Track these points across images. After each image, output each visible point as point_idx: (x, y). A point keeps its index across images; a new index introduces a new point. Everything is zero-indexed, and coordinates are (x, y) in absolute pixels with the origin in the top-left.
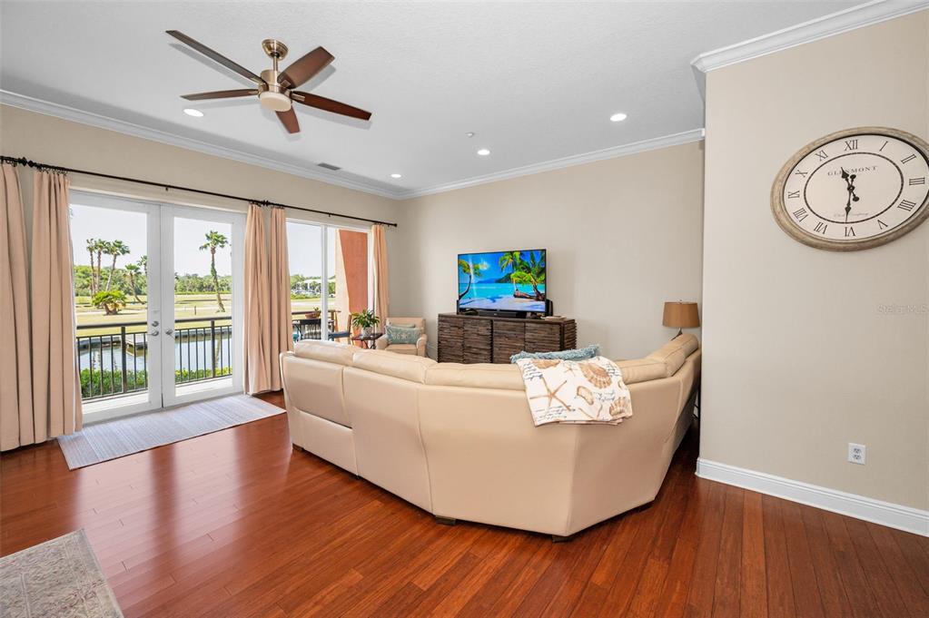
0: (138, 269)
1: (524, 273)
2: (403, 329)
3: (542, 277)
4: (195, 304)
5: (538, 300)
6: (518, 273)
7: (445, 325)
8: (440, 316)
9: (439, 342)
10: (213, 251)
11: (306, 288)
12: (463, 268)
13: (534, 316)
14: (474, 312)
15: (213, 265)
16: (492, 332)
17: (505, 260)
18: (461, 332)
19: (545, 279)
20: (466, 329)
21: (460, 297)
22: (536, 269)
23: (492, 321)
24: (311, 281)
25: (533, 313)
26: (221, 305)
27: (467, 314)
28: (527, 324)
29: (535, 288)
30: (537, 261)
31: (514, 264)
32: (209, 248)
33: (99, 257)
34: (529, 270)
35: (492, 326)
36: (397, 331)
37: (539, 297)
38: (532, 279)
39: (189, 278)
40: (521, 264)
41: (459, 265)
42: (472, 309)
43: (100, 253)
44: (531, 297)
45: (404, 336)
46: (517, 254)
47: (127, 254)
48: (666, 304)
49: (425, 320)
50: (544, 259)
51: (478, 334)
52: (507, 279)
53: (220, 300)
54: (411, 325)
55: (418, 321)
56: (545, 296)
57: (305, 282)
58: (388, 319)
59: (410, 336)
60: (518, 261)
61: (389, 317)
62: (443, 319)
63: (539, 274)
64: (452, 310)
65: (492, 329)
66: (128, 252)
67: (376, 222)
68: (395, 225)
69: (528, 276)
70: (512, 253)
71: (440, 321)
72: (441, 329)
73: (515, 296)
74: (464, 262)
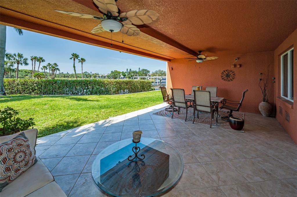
0: (47, 67)
10: (74, 60)
11: (99, 77)
15: (74, 64)
24: (101, 75)
32: (73, 59)
33: (35, 62)
43: (35, 61)
47: (44, 62)
57: (99, 75)
66: (44, 61)
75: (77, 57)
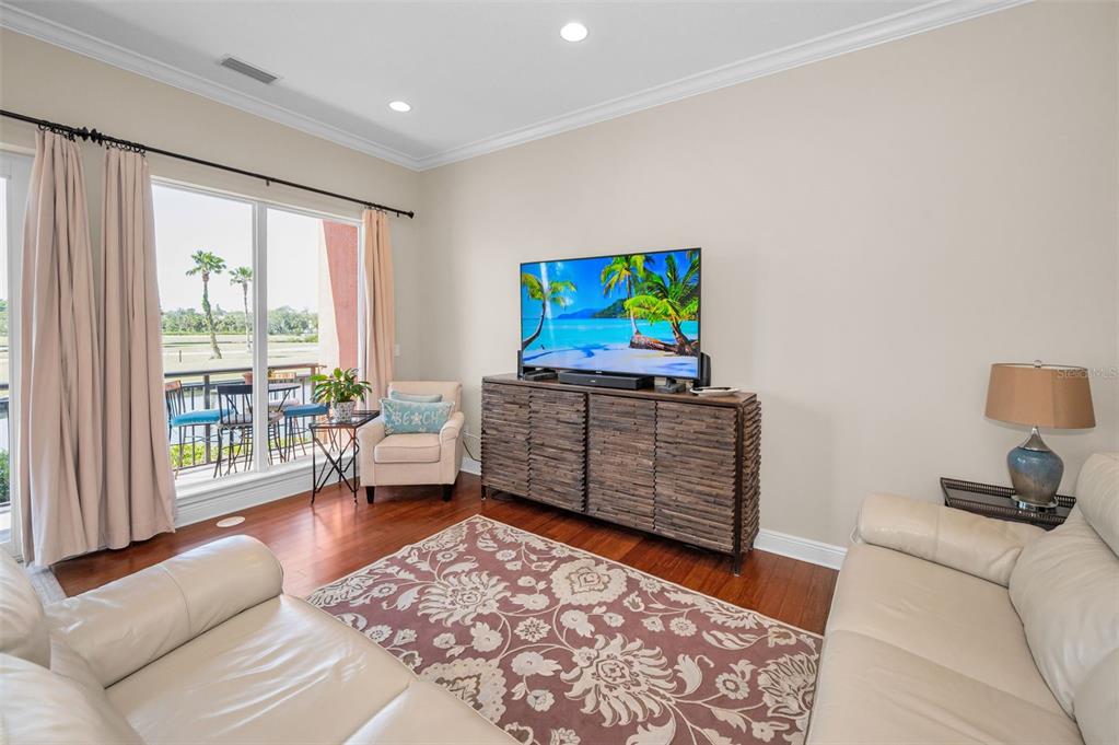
1: (654, 299)
2: (415, 405)
3: (693, 307)
4: (182, 348)
5: (681, 352)
6: (640, 298)
7: (495, 398)
8: (485, 381)
9: (484, 432)
10: (206, 277)
12: (529, 291)
13: (673, 387)
14: (550, 374)
15: (205, 296)
16: (587, 417)
17: (613, 272)
18: (524, 413)
19: (699, 311)
20: (534, 407)
21: (525, 345)
22: (679, 290)
23: (586, 395)
25: (672, 380)
26: (216, 349)
27: (536, 379)
28: (661, 405)
29: (677, 328)
30: (682, 273)
31: (633, 281)
32: (199, 274)
34: (663, 292)
35: (587, 405)
36: (403, 409)
37: (684, 347)
38: (671, 311)
39: (183, 313)
40: (645, 281)
41: (523, 284)
42: (546, 370)
44: (667, 348)
45: (416, 419)
46: (639, 260)
48: (995, 366)
49: (460, 386)
50: (696, 267)
51: (558, 421)
52: (616, 311)
53: (215, 342)
54: (434, 397)
55: (447, 389)
56: (698, 344)
58: (391, 384)
59: (428, 418)
60: (641, 274)
61: (394, 379)
62: (491, 387)
63: (684, 302)
64: (509, 370)
65: (587, 411)
67: (370, 205)
68: (411, 215)
69: (663, 304)
70: (627, 258)
71: (485, 390)
72: (487, 406)
73: (633, 345)
74: (531, 278)
75: (219, 267)
